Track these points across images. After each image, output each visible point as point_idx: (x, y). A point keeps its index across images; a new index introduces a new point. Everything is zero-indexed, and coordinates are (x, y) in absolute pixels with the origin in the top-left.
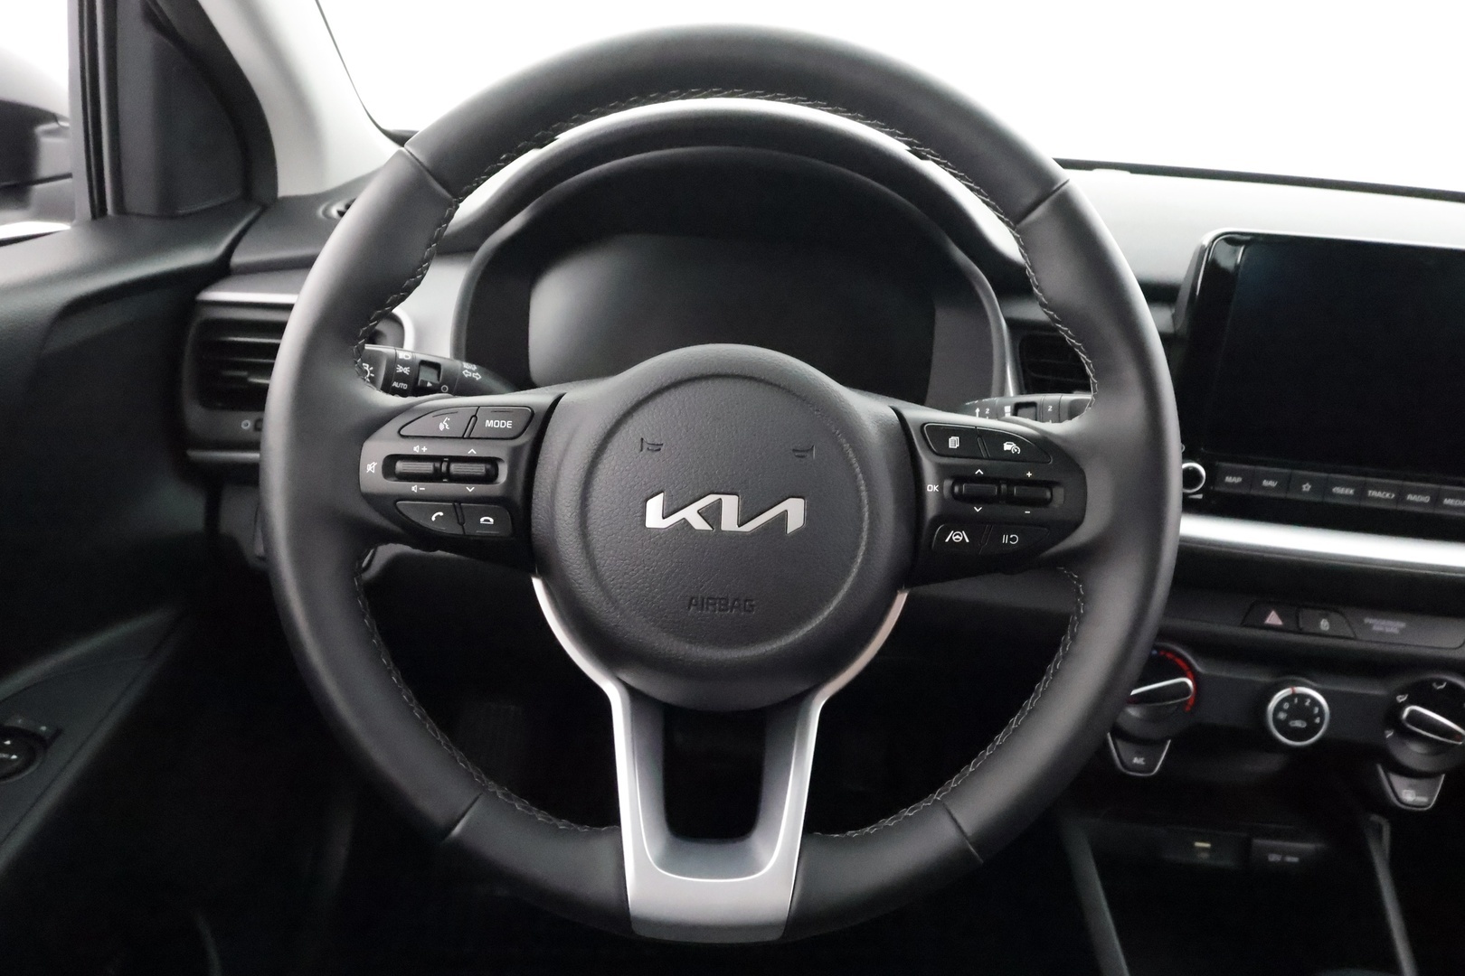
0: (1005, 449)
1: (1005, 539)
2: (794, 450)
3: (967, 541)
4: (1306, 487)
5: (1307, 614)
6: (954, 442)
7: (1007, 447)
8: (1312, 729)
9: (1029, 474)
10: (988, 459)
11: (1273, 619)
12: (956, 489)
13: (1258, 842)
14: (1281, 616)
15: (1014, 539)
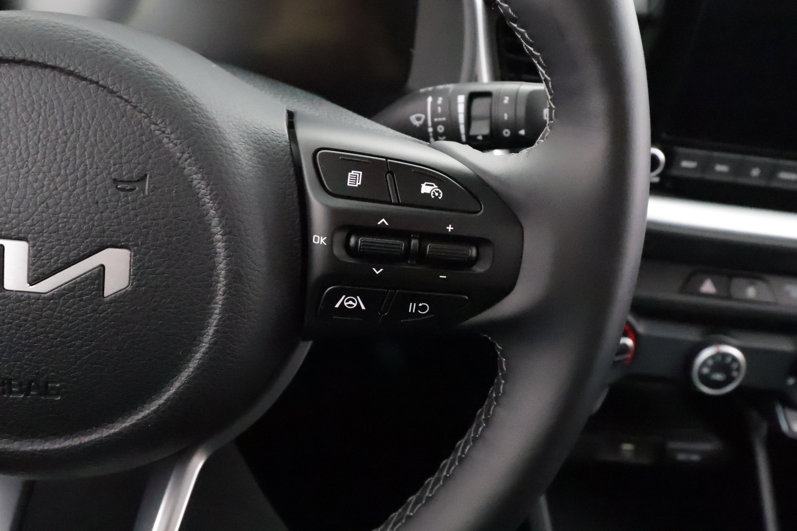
0: (422, 192)
1: (412, 308)
2: (115, 180)
3: (363, 308)
4: (755, 172)
5: (737, 283)
6: (355, 178)
7: (426, 189)
8: (729, 380)
9: (450, 228)
10: (398, 204)
11: (708, 287)
12: (353, 241)
13: (673, 445)
14: (715, 284)
15: (424, 308)
